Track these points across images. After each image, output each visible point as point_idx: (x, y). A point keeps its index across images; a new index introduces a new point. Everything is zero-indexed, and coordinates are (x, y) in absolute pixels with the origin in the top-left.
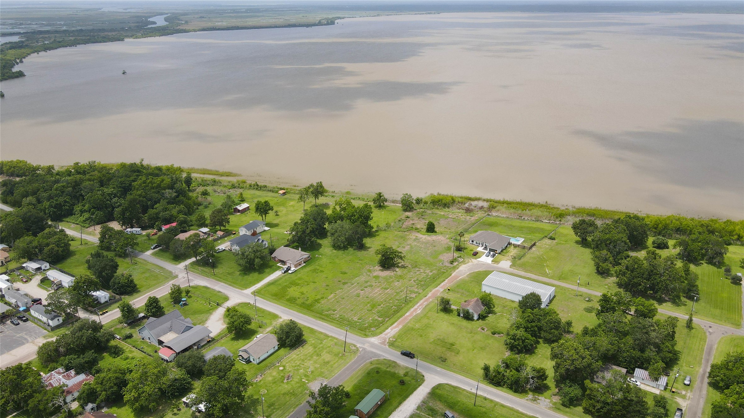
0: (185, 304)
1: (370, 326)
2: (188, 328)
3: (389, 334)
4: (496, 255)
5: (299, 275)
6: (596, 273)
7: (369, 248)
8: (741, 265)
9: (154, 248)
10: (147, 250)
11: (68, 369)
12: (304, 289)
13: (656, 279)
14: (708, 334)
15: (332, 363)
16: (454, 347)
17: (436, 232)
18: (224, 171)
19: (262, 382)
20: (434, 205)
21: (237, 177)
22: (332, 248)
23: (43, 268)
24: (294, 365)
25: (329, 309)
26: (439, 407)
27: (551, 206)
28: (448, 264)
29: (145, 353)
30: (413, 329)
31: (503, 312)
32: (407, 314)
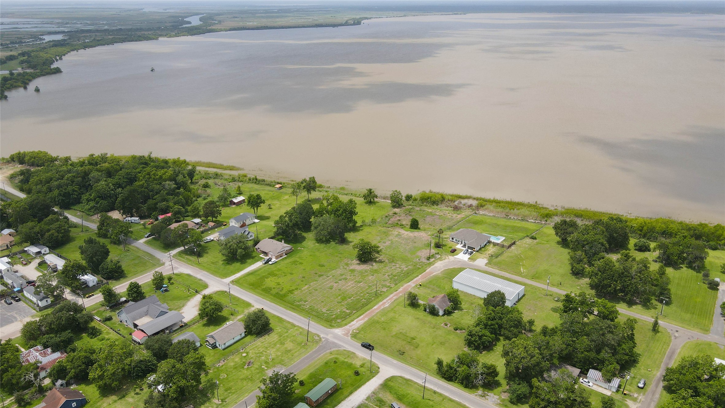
0: (166, 291)
1: (337, 318)
2: (163, 313)
3: (354, 326)
4: (474, 252)
5: (278, 267)
6: (571, 273)
7: (351, 242)
8: (722, 271)
9: (148, 237)
10: (141, 238)
11: (45, 346)
12: (280, 280)
13: (626, 281)
14: (673, 338)
15: (293, 351)
16: (414, 341)
17: (419, 229)
18: (228, 165)
19: (224, 367)
20: (423, 203)
21: (239, 171)
22: (315, 242)
23: (43, 252)
24: (257, 352)
25: (301, 300)
26: (388, 398)
27: (541, 206)
28: (425, 261)
29: (120, 335)
30: (378, 322)
31: (469, 309)
32: (375, 307)
